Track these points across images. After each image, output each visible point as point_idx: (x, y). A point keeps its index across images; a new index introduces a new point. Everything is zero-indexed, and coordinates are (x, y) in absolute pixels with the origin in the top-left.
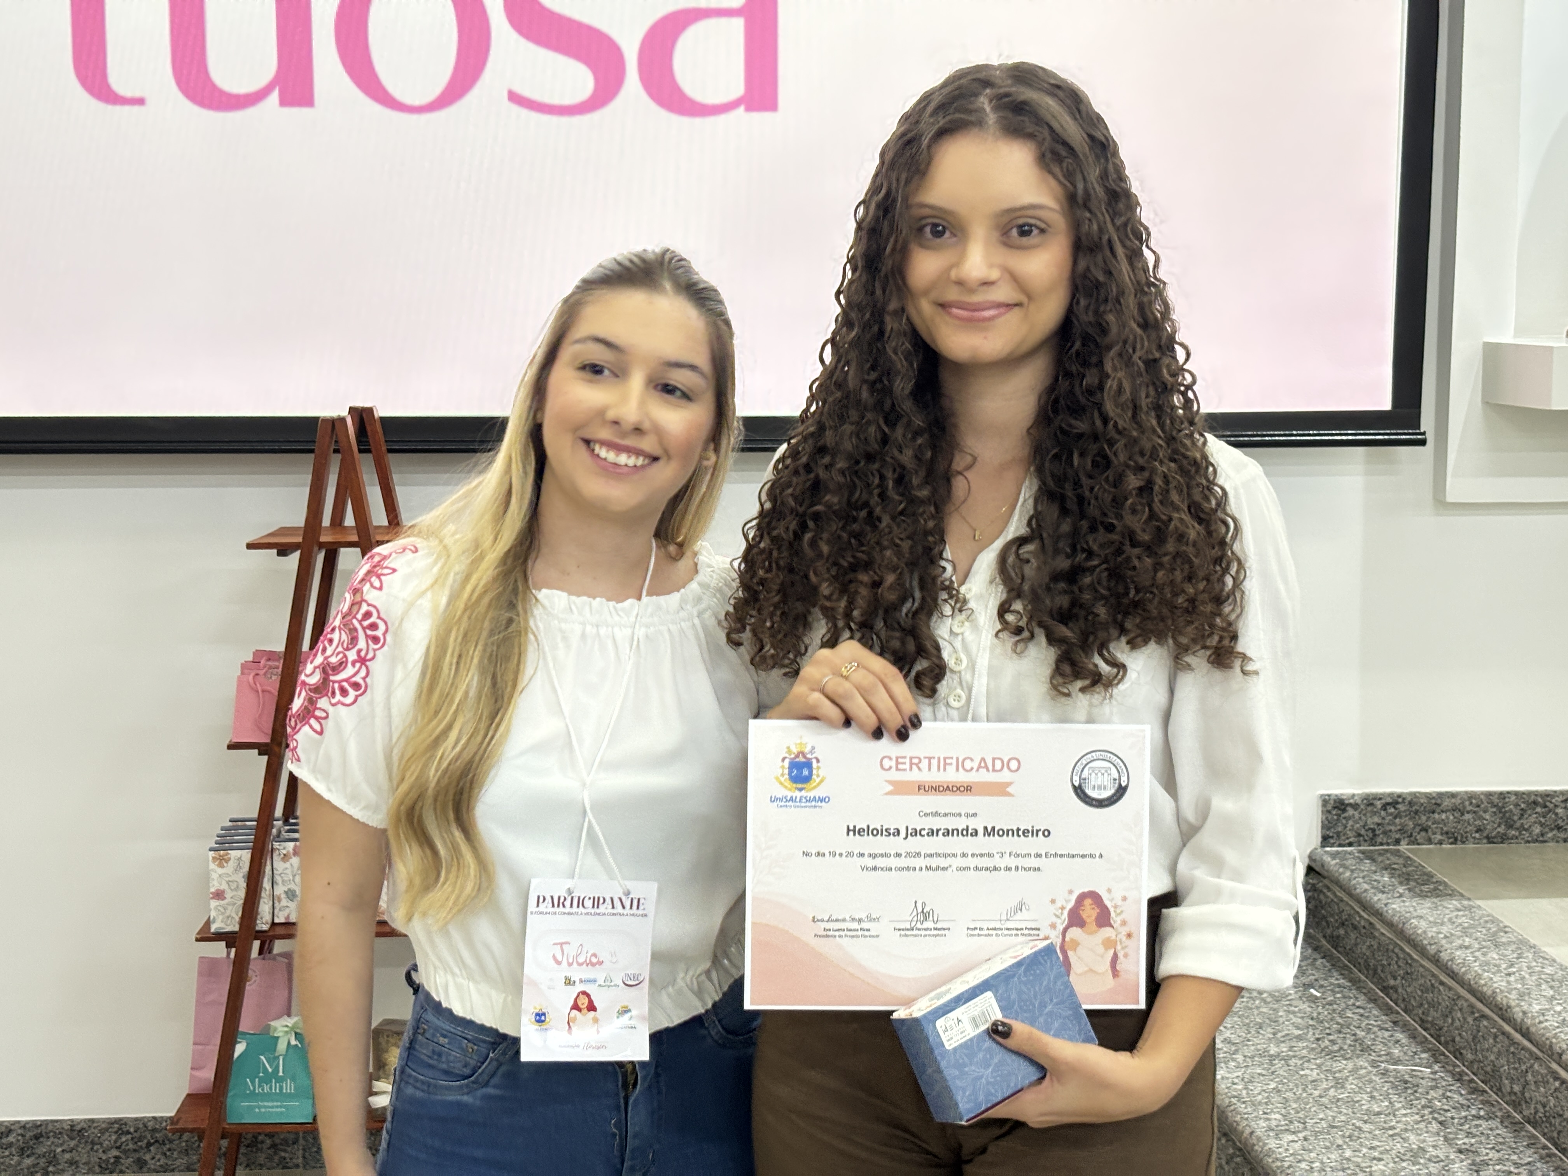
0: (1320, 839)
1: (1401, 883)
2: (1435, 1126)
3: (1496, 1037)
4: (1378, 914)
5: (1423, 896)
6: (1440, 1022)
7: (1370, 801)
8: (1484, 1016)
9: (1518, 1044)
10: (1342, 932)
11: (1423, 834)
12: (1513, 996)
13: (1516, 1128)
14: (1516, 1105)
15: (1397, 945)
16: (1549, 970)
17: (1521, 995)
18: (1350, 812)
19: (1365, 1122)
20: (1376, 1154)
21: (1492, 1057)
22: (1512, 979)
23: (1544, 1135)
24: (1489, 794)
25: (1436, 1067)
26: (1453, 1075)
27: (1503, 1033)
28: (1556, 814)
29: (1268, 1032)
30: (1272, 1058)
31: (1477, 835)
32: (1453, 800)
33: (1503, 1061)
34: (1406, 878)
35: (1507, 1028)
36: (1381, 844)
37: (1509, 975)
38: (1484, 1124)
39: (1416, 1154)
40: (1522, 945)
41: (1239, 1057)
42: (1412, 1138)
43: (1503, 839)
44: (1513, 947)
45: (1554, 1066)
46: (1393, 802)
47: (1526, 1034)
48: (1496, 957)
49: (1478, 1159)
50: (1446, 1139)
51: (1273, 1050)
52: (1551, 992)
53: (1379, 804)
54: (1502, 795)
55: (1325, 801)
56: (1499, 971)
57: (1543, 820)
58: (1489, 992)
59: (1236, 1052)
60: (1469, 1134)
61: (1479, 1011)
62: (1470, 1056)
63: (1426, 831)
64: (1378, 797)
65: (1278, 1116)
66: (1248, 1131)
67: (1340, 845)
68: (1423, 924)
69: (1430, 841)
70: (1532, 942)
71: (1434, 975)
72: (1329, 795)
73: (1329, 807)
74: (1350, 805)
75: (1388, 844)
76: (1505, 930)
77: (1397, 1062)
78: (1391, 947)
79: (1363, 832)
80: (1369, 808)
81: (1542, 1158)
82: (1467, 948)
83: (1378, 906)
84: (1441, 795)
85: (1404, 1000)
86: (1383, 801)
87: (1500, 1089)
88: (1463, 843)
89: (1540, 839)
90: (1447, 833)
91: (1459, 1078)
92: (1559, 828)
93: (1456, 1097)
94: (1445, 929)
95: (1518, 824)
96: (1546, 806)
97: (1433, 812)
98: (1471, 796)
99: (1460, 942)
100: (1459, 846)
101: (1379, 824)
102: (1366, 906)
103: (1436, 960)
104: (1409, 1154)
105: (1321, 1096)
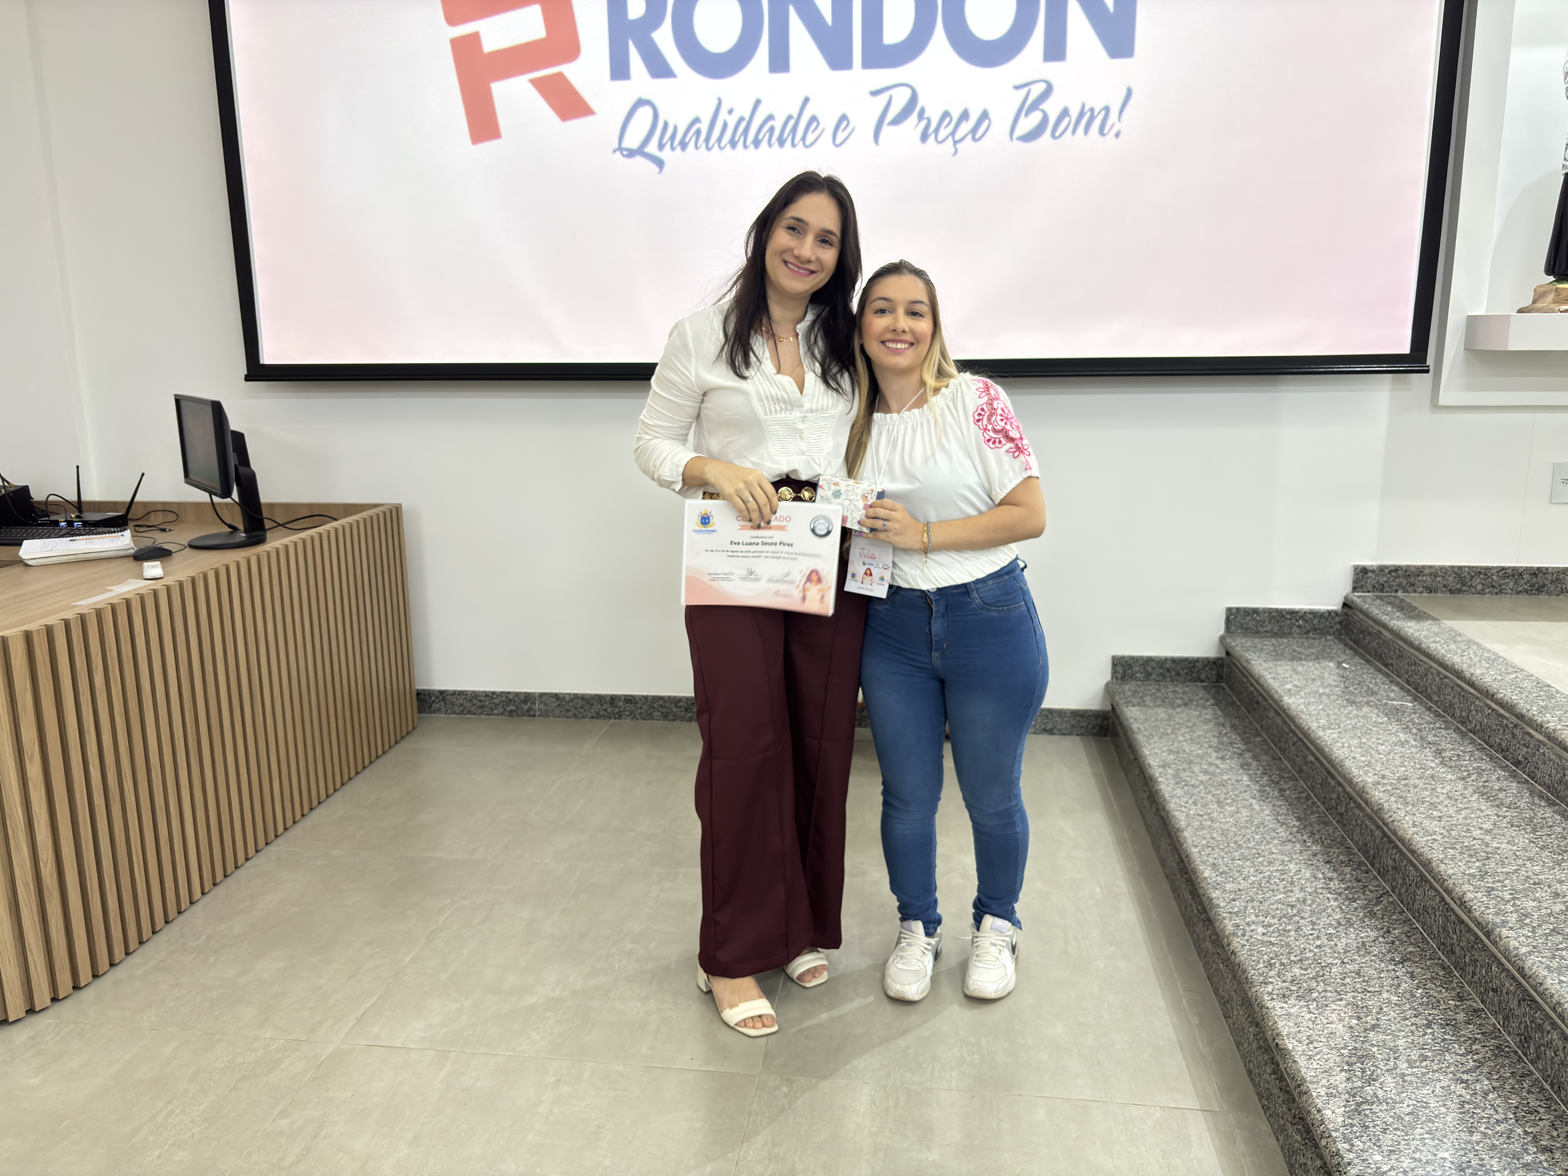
0: (1351, 589)
1: (1398, 611)
2: (1414, 731)
3: (1453, 688)
4: (1385, 626)
5: (1411, 618)
6: (1419, 681)
7: (1382, 569)
8: (1446, 677)
9: (1466, 691)
10: (1361, 636)
11: (1412, 587)
12: (1465, 666)
13: (1463, 735)
14: (1463, 723)
15: (1394, 642)
16: (1486, 655)
17: (1470, 666)
18: (1370, 574)
19: (1374, 727)
20: (1381, 742)
21: (1450, 698)
22: (1464, 658)
23: (1480, 739)
24: (1452, 567)
25: (1416, 704)
26: (1426, 707)
27: (1458, 686)
28: (1492, 579)
29: (1319, 683)
30: (1320, 695)
31: (1444, 589)
32: (1431, 570)
33: (1456, 700)
34: (1401, 609)
35: (1460, 682)
36: (1387, 592)
37: (1463, 656)
38: (1444, 732)
39: (1403, 744)
40: (1470, 643)
41: (1302, 694)
42: (1401, 735)
43: (1459, 591)
44: (1465, 643)
45: (1489, 702)
46: (1396, 569)
47: (1472, 684)
48: (1454, 647)
49: (1440, 748)
50: (1421, 737)
51: (1321, 691)
52: (1488, 665)
53: (1386, 571)
54: (1460, 568)
55: (1356, 568)
56: (1456, 654)
57: (1484, 582)
58: (1450, 664)
59: (1300, 691)
60: (1435, 736)
61: (1443, 675)
62: (1436, 699)
63: (1414, 586)
64: (1387, 567)
65: (1324, 721)
66: (1306, 728)
67: (1362, 592)
68: (1411, 631)
69: (1415, 591)
70: (1477, 640)
71: (1416, 657)
72: (1358, 566)
73: (1358, 571)
74: (1371, 571)
75: (1390, 592)
76: (1460, 635)
77: (1393, 699)
78: (1391, 643)
79: (1377, 585)
80: (1381, 573)
81: (1478, 749)
82: (1437, 642)
83: (1385, 621)
84: (1423, 567)
85: (1397, 671)
86: (1390, 569)
87: (1453, 715)
88: (1435, 593)
89: (1482, 592)
90: (1426, 587)
91: (1429, 709)
92: (1493, 587)
93: (1427, 718)
94: (1424, 633)
95: (1469, 584)
96: (1486, 575)
97: (1419, 576)
98: (1442, 568)
99: (1433, 639)
100: (1433, 594)
101: (1386, 582)
102: (1377, 621)
103: (1418, 649)
104: (1399, 743)
105: (1348, 713)
